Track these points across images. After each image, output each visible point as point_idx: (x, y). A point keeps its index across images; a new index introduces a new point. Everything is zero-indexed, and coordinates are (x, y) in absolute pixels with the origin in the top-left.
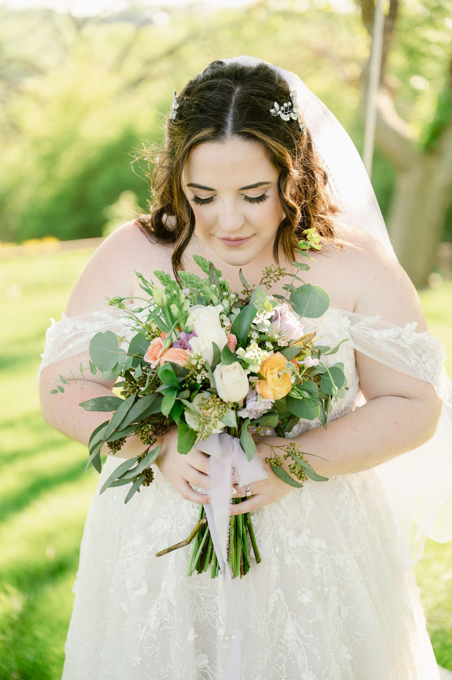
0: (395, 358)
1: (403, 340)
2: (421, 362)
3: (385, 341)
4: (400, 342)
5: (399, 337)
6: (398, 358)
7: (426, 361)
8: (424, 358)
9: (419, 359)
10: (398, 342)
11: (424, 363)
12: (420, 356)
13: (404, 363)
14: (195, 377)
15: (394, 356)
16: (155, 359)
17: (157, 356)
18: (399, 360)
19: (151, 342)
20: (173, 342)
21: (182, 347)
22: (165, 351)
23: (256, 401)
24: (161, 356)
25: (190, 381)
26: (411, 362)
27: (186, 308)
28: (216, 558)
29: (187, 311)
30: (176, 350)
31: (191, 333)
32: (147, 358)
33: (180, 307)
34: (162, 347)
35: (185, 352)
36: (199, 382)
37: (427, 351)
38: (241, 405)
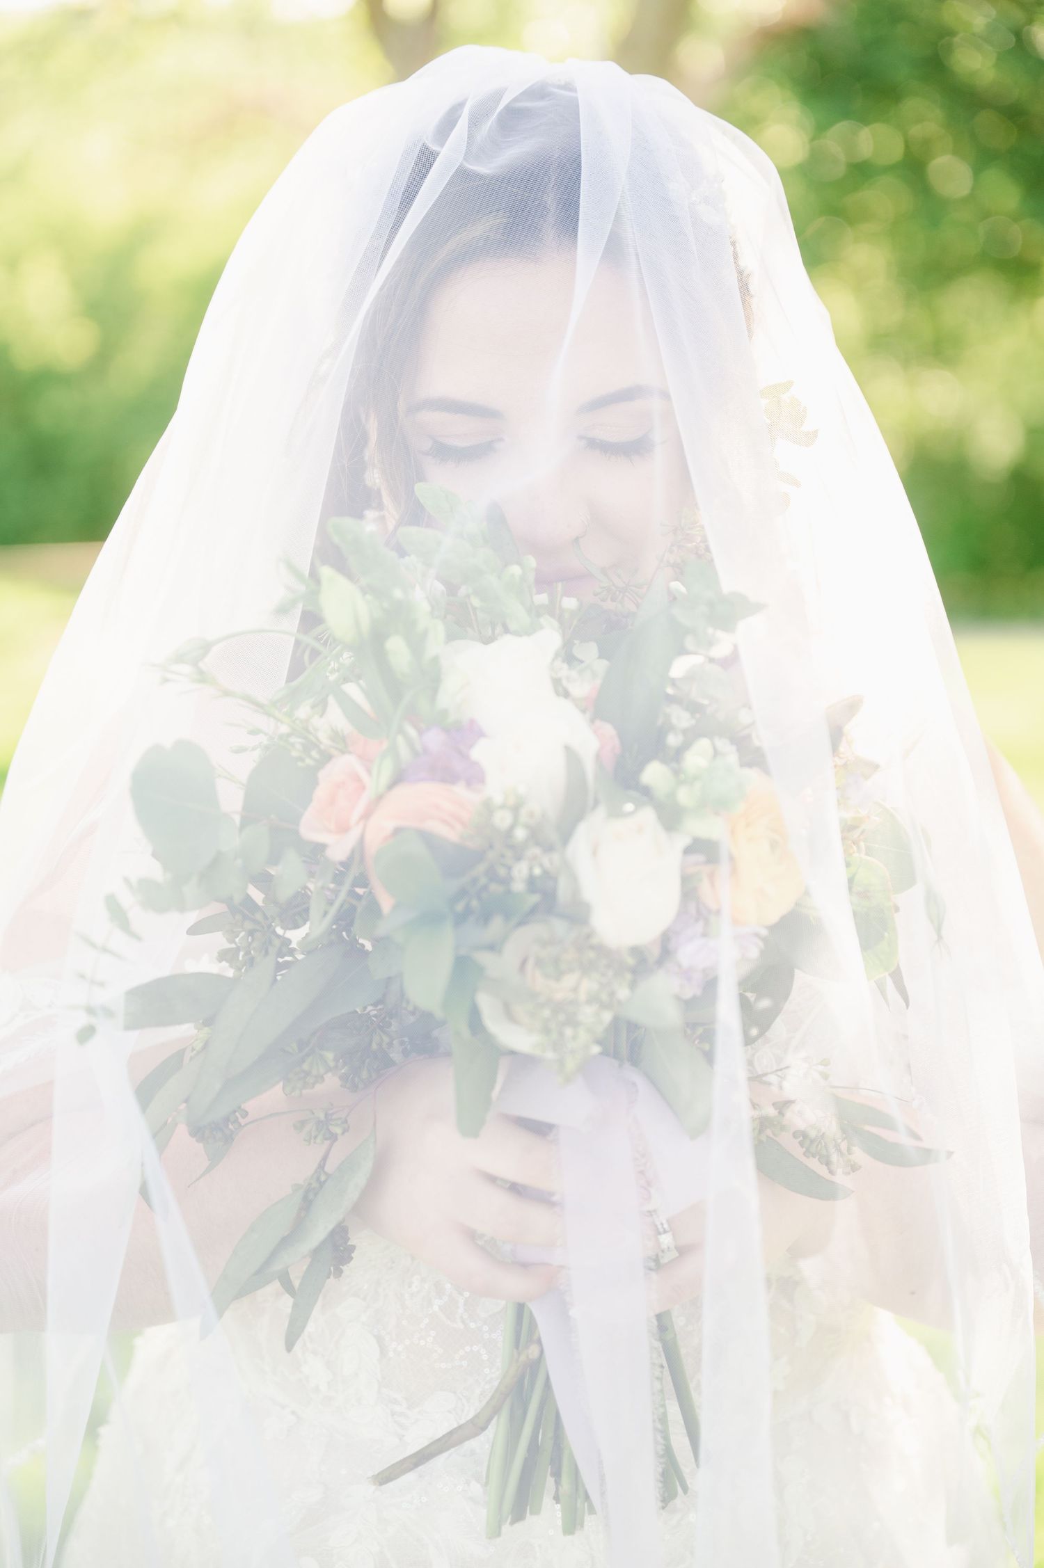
14: (502, 872)
16: (343, 829)
17: (350, 818)
19: (321, 775)
20: (403, 766)
22: (380, 798)
23: (705, 935)
24: (366, 816)
25: (485, 888)
27: (435, 645)
28: (576, 1466)
29: (435, 660)
30: (422, 790)
31: (467, 729)
32: (311, 829)
33: (417, 644)
34: (363, 788)
36: (519, 886)
38: (656, 952)
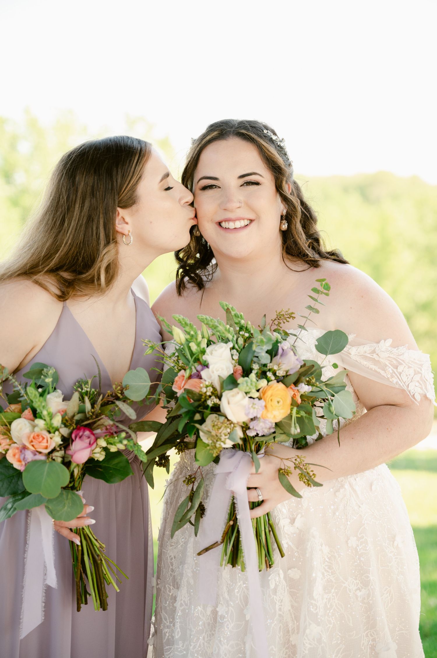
0: (371, 369)
1: (377, 355)
2: (396, 373)
3: (360, 356)
4: (375, 356)
5: (374, 352)
6: (373, 369)
7: (403, 371)
8: (400, 369)
9: (395, 370)
10: (373, 356)
11: (400, 374)
12: (396, 368)
13: (379, 373)
14: (207, 401)
15: (370, 368)
16: (180, 388)
17: (181, 386)
18: (375, 371)
19: (178, 374)
20: (192, 374)
21: (199, 377)
22: (186, 381)
24: (184, 386)
26: (386, 373)
27: (203, 346)
29: (204, 349)
30: (195, 381)
31: (206, 366)
33: (198, 344)
34: (184, 379)
35: (201, 381)
37: (403, 363)
